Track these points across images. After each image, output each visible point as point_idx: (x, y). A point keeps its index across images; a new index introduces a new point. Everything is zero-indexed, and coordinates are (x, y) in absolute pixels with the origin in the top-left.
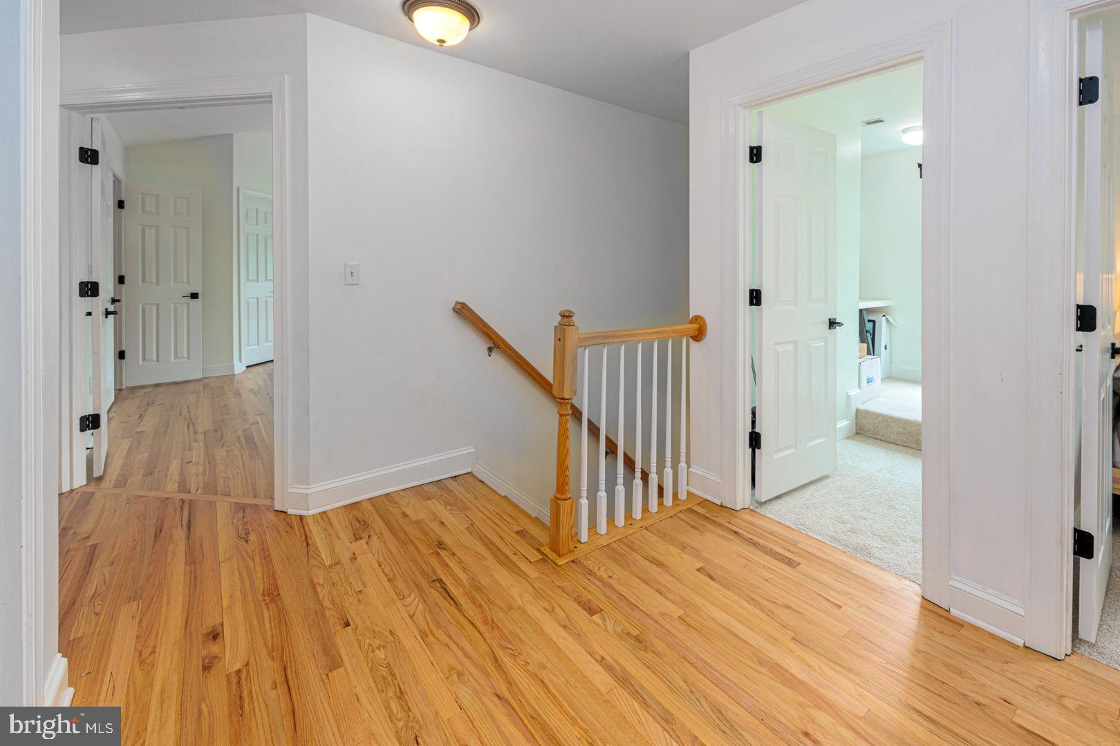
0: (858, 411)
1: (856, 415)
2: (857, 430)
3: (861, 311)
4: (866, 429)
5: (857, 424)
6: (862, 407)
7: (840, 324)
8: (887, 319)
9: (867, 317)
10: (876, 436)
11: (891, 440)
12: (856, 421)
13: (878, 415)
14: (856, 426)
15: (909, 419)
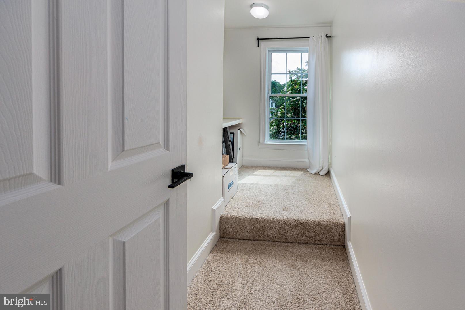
0: (221, 218)
1: (220, 222)
2: (220, 234)
3: (225, 130)
4: (228, 232)
5: (220, 229)
6: (225, 213)
7: (190, 175)
8: (241, 131)
9: (229, 131)
10: (235, 237)
11: (245, 238)
12: (220, 226)
13: (236, 219)
14: (220, 231)
15: (257, 217)
